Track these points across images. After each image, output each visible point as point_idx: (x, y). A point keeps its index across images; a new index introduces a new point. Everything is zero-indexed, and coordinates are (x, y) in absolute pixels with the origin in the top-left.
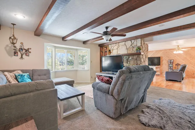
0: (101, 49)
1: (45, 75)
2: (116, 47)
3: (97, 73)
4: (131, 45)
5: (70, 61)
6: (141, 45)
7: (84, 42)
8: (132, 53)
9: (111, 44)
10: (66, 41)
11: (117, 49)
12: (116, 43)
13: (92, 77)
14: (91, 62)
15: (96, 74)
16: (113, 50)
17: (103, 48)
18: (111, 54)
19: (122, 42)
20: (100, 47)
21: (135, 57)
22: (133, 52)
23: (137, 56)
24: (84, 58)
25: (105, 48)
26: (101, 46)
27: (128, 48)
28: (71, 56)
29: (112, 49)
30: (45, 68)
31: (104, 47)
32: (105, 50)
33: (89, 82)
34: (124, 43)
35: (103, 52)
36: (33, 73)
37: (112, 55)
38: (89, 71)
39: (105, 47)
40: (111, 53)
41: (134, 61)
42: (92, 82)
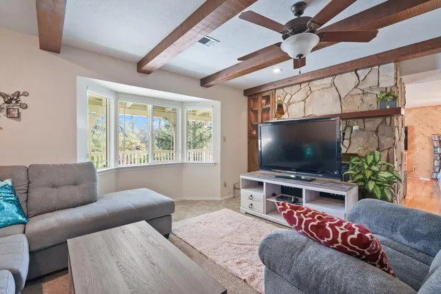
0: (252, 102)
1: (75, 184)
2: (299, 96)
3: (243, 173)
4: (356, 87)
5: (164, 138)
6: (396, 85)
7: (205, 81)
8: (359, 110)
9: (283, 87)
10: (148, 72)
11: (304, 100)
12: (300, 84)
13: (225, 185)
14: (224, 139)
15: (241, 177)
16: (289, 104)
17: (255, 100)
18: (283, 116)
19: (323, 78)
20: (249, 96)
21: (370, 125)
22: (365, 108)
23: (379, 121)
24: (198, 130)
25: (264, 101)
26: (252, 94)
27: (343, 96)
28: (167, 126)
29: (286, 102)
30: (81, 160)
31: (260, 98)
32: (264, 107)
33: (219, 199)
34: (328, 81)
35: (256, 112)
36: (30, 179)
37: (286, 117)
38: (219, 167)
39: (264, 98)
40: (283, 113)
41: (369, 137)
42: (227, 197)
